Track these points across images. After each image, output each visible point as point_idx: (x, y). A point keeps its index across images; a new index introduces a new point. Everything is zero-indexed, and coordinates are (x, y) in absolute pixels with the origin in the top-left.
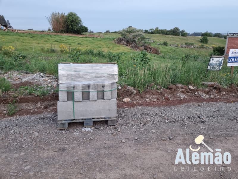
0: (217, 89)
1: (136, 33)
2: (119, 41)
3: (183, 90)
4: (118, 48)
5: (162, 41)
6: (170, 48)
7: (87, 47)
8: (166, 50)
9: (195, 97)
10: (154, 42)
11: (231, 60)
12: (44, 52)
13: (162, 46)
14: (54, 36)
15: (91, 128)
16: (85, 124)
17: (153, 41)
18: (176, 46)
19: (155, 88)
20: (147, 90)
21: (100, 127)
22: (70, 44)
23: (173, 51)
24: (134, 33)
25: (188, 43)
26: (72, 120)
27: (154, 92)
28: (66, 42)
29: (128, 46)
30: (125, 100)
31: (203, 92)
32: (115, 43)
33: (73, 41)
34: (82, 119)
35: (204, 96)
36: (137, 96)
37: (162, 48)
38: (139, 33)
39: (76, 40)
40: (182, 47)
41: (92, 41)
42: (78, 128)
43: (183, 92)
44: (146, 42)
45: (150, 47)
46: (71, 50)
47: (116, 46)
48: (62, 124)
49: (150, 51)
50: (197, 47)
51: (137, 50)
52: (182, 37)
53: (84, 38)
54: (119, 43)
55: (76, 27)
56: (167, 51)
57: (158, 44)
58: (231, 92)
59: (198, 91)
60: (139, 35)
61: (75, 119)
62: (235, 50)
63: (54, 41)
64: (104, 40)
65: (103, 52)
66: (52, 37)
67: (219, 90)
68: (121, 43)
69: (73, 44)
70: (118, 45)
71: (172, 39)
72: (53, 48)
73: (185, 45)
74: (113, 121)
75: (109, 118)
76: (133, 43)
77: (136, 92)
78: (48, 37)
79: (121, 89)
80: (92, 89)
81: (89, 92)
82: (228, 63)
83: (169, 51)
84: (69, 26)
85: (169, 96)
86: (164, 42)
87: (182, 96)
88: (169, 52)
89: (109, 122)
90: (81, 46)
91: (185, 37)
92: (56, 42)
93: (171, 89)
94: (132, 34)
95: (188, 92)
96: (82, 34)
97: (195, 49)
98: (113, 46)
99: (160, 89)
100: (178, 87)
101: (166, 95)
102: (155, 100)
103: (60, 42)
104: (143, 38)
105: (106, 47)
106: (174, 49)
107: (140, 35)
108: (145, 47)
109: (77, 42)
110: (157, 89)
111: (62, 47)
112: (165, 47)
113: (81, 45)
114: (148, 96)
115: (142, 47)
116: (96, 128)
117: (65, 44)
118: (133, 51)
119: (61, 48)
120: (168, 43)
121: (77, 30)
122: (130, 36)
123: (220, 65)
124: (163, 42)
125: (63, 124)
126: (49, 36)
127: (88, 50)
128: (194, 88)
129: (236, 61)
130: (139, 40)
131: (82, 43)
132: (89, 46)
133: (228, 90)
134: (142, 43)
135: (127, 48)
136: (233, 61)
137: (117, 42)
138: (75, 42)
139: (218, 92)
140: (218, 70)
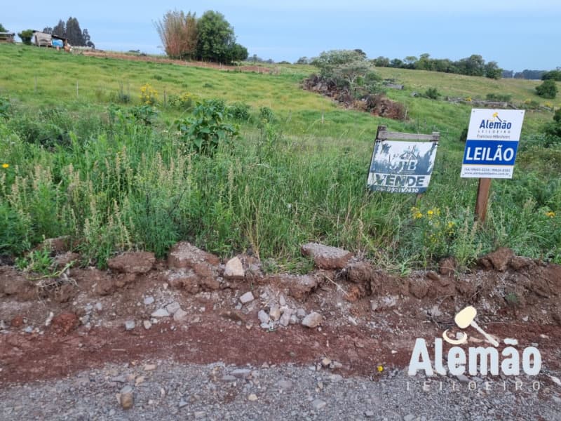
1: (352, 64)
2: (312, 83)
4: (301, 99)
5: (425, 88)
6: (440, 106)
7: (225, 93)
8: (429, 110)
10: (405, 90)
12: (102, 101)
13: (424, 100)
14: (160, 66)
17: (403, 87)
18: (461, 102)
22: (186, 86)
23: (446, 114)
24: (347, 64)
25: (496, 96)
28: (180, 79)
29: (329, 96)
31: (286, 290)
32: (302, 87)
33: (199, 80)
35: (276, 313)
37: (419, 106)
38: (360, 64)
39: (208, 76)
40: (477, 103)
41: (246, 81)
44: (375, 89)
45: (383, 101)
47: (298, 95)
49: (383, 111)
50: (518, 105)
51: (350, 107)
52: (487, 80)
53: (231, 72)
54: (309, 89)
55: (219, 46)
56: (429, 112)
57: (413, 94)
58: (429, 296)
60: (357, 69)
62: (496, 116)
63: (151, 78)
64: (276, 80)
66: (153, 68)
67: (365, 287)
68: (314, 88)
69: (193, 86)
70: (306, 92)
71: (459, 83)
73: (487, 99)
76: (345, 88)
78: (143, 68)
82: (464, 167)
84: (203, 44)
86: (430, 90)
87: (165, 307)
88: (435, 117)
90: (212, 91)
91: (496, 79)
92: (156, 80)
93: (118, 271)
94: (340, 66)
96: (233, 64)
98: (291, 94)
103: (165, 81)
104: (372, 78)
105: (272, 96)
106: (452, 108)
107: (362, 68)
108: (370, 100)
109: (206, 81)
111: (146, 89)
112: (430, 102)
113: (214, 88)
115: (363, 100)
117: (176, 85)
118: (335, 109)
120: (439, 92)
121: (222, 54)
122: (337, 72)
123: (421, 170)
124: (427, 90)
126: (148, 66)
127: (209, 100)
128: (243, 273)
129: (497, 159)
130: (358, 80)
131: (217, 84)
132: (228, 92)
133: (414, 288)
134: (363, 90)
135: (323, 102)
136: (488, 159)
137: (306, 86)
138: (200, 82)
139: (359, 298)
140: (417, 191)
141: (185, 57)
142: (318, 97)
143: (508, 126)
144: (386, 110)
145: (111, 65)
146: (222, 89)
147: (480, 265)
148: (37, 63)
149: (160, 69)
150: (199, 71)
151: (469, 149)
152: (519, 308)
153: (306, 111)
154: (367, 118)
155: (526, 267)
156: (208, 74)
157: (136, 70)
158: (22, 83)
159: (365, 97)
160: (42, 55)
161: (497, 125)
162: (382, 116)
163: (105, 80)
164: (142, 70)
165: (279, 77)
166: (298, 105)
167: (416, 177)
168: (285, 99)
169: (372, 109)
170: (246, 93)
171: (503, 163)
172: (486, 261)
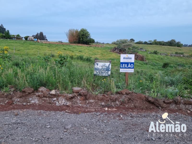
0: (82, 96)
1: (127, 43)
5: (153, 51)
6: (158, 56)
8: (154, 58)
10: (146, 51)
13: (152, 55)
14: (66, 46)
17: (146, 50)
18: (166, 55)
22: (73, 52)
23: (160, 59)
24: (125, 43)
25: (178, 53)
28: (71, 50)
32: (111, 51)
37: (150, 56)
39: (81, 48)
40: (171, 55)
41: (93, 50)
44: (134, 51)
45: (137, 55)
50: (186, 56)
52: (178, 48)
53: (89, 47)
55: (85, 39)
56: (154, 59)
57: (149, 53)
62: (127, 56)
63: (63, 49)
64: (103, 49)
66: (64, 46)
68: (115, 51)
69: (75, 51)
71: (167, 49)
72: (53, 54)
73: (175, 54)
82: (121, 69)
83: (156, 59)
84: (80, 38)
86: (155, 51)
87: (34, 100)
88: (156, 60)
91: (180, 47)
92: (64, 50)
93: (24, 92)
94: (123, 44)
98: (107, 53)
103: (67, 50)
104: (134, 48)
105: (100, 54)
106: (162, 57)
107: (130, 45)
109: (80, 50)
112: (154, 55)
113: (82, 52)
119: (58, 54)
120: (158, 52)
121: (86, 41)
122: (122, 46)
127: (79, 56)
128: (55, 93)
129: (129, 67)
130: (129, 49)
132: (86, 53)
133: (99, 98)
134: (131, 51)
135: (117, 56)
136: (127, 67)
137: (112, 51)
138: (78, 50)
139: (84, 100)
140: (107, 75)
141: (75, 43)
142: (116, 54)
143: (131, 58)
144: (138, 58)
145: (51, 46)
146: (84, 52)
148: (28, 46)
150: (78, 47)
151: (121, 64)
152: (125, 103)
153: (111, 59)
155: (130, 93)
157: (59, 47)
158: (23, 52)
160: (30, 43)
161: (128, 58)
163: (48, 50)
166: (108, 57)
167: (106, 72)
168: (105, 55)
170: (92, 53)
171: (131, 68)
172: (120, 92)
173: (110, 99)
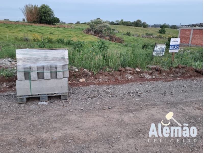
0: (159, 71)
1: (103, 24)
2: (88, 31)
3: (131, 72)
4: (86, 37)
5: (126, 32)
6: (132, 38)
7: (58, 36)
9: (141, 77)
11: (172, 47)
12: (18, 41)
13: (126, 36)
14: (28, 26)
15: (46, 102)
16: (41, 99)
17: (118, 32)
18: (138, 36)
19: (107, 70)
20: (100, 72)
21: (54, 101)
22: (43, 34)
23: (134, 41)
24: (101, 24)
25: (148, 34)
26: (29, 96)
27: (106, 73)
28: (39, 31)
29: (95, 36)
30: (81, 80)
31: (147, 73)
32: (84, 33)
33: (46, 31)
34: (38, 95)
35: (148, 77)
36: (92, 77)
37: (125, 38)
38: (105, 24)
39: (49, 30)
40: (143, 37)
41: (63, 31)
42: (35, 102)
43: (131, 73)
44: (111, 33)
45: (114, 37)
46: (43, 39)
47: (85, 36)
48: (20, 99)
49: (115, 40)
50: (155, 37)
51: (104, 39)
52: (144, 28)
53: (56, 28)
54: (87, 33)
55: (48, 18)
56: (129, 40)
57: (122, 34)
58: (170, 73)
59: (144, 72)
60: (105, 26)
61: (32, 94)
62: (175, 40)
63: (28, 31)
65: (72, 41)
66: (26, 27)
67: (160, 72)
68: (89, 33)
69: (45, 34)
70: (87, 35)
71: (135, 29)
72: (27, 37)
73: (146, 35)
74: (65, 96)
75: (61, 93)
76: (100, 33)
77: (90, 74)
78: (22, 27)
79: (78, 71)
80: (46, 70)
81: (44, 72)
82: (170, 50)
83: (131, 40)
84: (42, 17)
85: (119, 77)
86: (128, 32)
87: (130, 77)
88: (131, 42)
89: (62, 97)
90: (53, 35)
91: (146, 28)
92: (30, 32)
93: (121, 71)
94: (99, 25)
95: (135, 73)
96: (54, 25)
97: (154, 39)
98: (82, 35)
99: (112, 71)
100: (127, 69)
101: (116, 76)
102: (107, 80)
103: (33, 32)
104: (109, 29)
105: (76, 36)
106: (136, 38)
108: (110, 36)
109: (49, 31)
110: (109, 71)
111: (35, 36)
112: (128, 37)
114: (101, 77)
115: (108, 37)
116: (50, 102)
117: (38, 33)
119: (33, 37)
120: (130, 33)
121: (50, 21)
122: (97, 27)
123: (163, 51)
124: (127, 32)
125: (22, 99)
126: (23, 26)
127: (58, 39)
128: (140, 71)
129: (176, 48)
130: (105, 30)
131: (54, 33)
132: (60, 36)
133: (167, 72)
134: (108, 33)
135: (94, 38)
137: (86, 32)
138: (47, 32)
140: (162, 55)
141: (35, 22)
142: (92, 36)
145: (8, 26)
146: (57, 34)
147: (177, 68)
149: (28, 27)
150: (44, 28)
152: (185, 74)
154: (111, 43)
156: (48, 29)
157: (20, 28)
159: (108, 36)
162: (115, 42)
163: (10, 32)
164: (22, 28)
165: (75, 29)
167: (162, 53)
168: (81, 37)
169: (111, 40)
173: (175, 72)
